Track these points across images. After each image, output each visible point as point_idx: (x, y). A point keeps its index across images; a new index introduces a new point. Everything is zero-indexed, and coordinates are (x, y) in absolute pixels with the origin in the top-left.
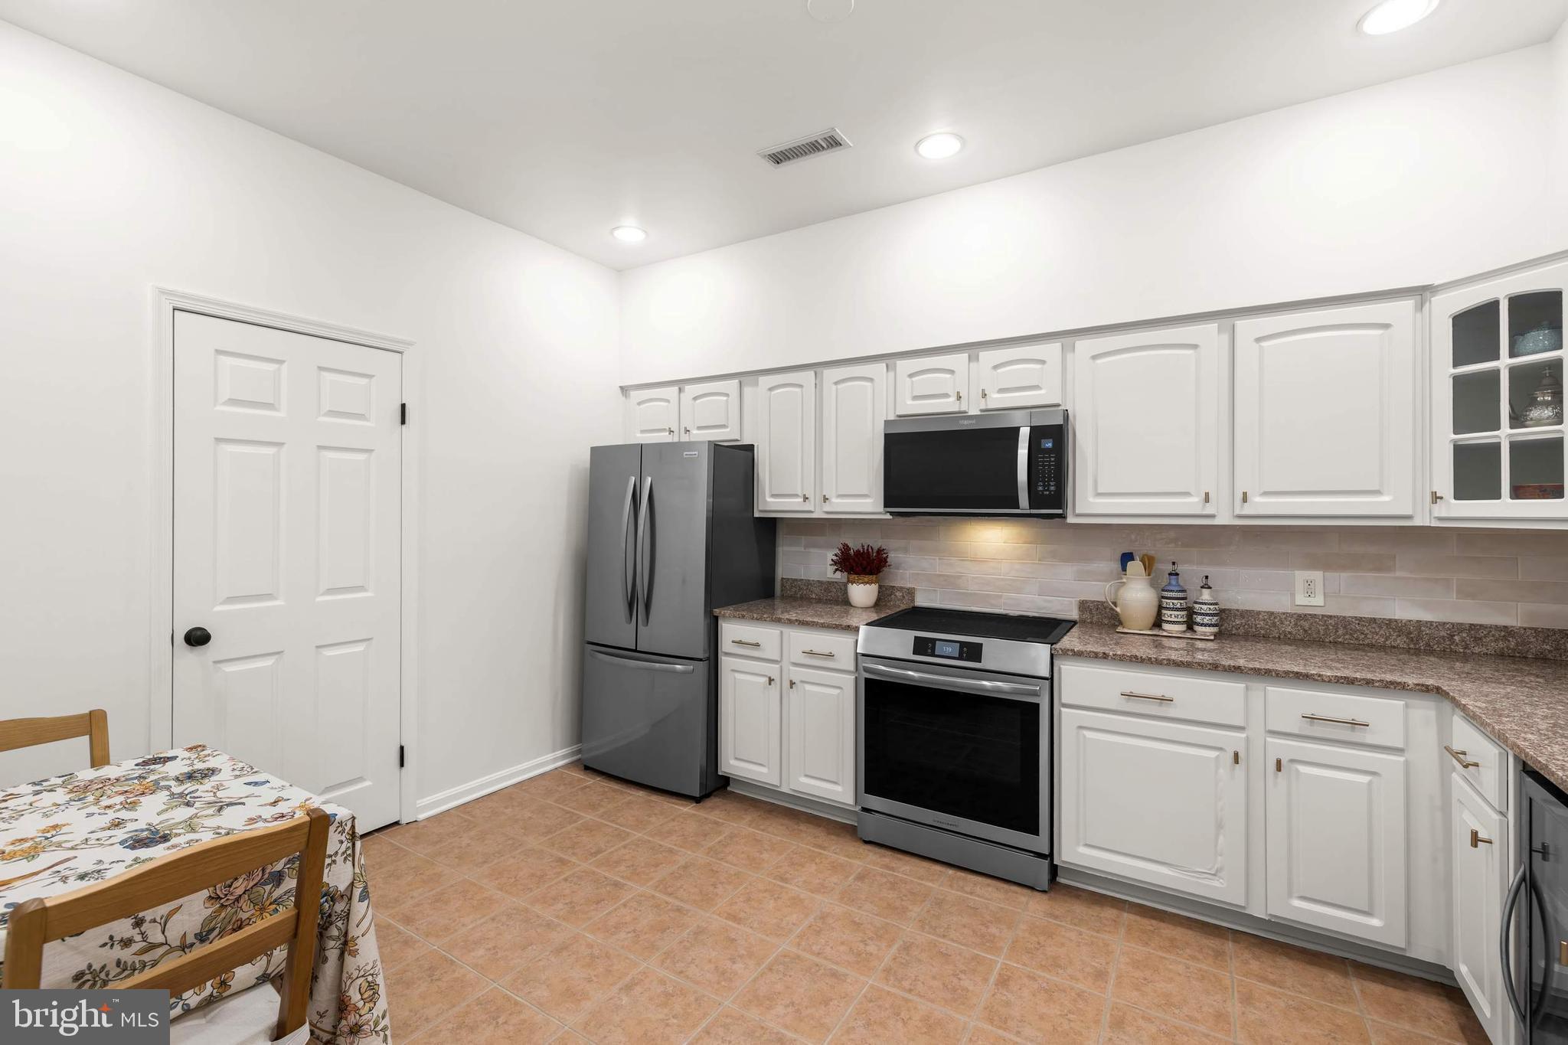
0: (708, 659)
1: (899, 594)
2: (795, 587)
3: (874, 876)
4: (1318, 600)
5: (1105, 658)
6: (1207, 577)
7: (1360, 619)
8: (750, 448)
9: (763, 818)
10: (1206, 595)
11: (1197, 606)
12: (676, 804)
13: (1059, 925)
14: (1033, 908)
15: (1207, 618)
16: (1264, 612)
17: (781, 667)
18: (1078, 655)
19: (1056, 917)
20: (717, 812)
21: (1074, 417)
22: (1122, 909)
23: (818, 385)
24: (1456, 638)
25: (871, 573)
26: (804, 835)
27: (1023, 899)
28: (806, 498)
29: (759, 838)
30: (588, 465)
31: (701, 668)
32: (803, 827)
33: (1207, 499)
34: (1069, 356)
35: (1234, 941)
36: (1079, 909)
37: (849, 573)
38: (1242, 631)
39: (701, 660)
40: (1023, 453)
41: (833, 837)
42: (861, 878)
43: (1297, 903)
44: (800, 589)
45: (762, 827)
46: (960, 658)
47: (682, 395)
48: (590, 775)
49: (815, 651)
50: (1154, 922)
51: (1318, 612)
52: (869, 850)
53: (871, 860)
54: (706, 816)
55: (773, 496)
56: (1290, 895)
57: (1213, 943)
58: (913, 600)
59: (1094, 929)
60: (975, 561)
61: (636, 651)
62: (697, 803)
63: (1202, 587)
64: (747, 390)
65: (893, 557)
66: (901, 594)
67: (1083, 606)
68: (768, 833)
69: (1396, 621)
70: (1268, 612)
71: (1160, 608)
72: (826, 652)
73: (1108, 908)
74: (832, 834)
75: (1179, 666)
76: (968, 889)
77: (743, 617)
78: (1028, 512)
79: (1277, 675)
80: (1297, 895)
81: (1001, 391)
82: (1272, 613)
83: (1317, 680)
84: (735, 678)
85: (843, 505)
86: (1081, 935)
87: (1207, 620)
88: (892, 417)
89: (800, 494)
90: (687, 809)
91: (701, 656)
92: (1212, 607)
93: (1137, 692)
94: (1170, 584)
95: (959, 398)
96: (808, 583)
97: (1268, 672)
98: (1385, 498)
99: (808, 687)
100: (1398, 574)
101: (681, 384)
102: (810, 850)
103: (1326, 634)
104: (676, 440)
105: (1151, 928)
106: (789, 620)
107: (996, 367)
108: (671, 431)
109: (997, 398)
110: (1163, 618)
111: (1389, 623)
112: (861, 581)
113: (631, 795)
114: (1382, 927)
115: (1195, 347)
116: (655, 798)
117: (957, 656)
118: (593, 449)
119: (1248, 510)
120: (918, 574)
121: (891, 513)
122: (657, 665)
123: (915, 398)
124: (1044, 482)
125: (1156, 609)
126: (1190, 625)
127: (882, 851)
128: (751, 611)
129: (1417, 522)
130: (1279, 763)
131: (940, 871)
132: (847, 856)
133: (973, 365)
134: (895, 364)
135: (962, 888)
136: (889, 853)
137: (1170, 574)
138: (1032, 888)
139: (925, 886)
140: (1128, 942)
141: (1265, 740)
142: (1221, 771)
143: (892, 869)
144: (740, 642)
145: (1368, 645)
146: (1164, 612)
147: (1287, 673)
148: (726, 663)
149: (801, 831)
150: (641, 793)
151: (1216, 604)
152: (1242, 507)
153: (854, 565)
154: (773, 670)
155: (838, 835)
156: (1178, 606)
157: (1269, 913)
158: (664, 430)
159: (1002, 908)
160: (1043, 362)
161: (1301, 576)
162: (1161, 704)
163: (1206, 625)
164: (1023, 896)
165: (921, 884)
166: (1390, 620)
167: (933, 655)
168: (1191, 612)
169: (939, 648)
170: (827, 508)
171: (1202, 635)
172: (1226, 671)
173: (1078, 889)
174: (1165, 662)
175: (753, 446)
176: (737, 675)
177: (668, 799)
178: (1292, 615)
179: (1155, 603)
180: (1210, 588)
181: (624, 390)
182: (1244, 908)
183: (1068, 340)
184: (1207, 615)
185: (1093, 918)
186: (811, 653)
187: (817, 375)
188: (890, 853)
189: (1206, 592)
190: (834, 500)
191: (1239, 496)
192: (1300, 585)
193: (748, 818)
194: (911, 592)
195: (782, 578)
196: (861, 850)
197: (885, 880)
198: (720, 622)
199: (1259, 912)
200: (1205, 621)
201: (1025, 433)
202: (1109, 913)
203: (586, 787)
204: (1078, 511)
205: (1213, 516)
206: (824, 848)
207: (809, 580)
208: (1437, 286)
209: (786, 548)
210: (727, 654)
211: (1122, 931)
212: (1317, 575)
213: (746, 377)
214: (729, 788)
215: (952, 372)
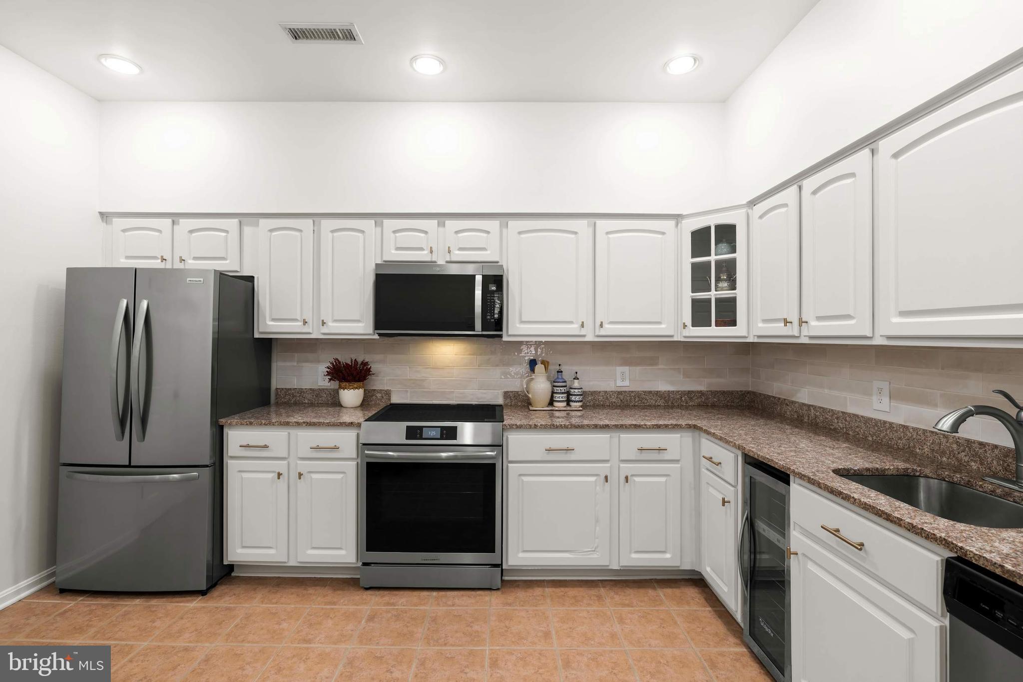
0: (214, 464)
1: (379, 395)
2: (289, 395)
3: (381, 614)
4: (627, 383)
5: (535, 428)
6: (576, 373)
7: (645, 392)
8: (251, 279)
9: (273, 592)
10: (576, 384)
11: (572, 390)
12: (181, 602)
13: (514, 610)
14: (493, 602)
15: (578, 397)
16: (603, 391)
17: (289, 462)
18: (519, 427)
19: (510, 605)
20: (227, 598)
21: (508, 270)
22: (544, 587)
23: (316, 232)
24: (683, 398)
25: (359, 381)
26: (314, 597)
27: (487, 598)
28: (305, 322)
29: (274, 611)
30: (63, 287)
31: (206, 474)
32: (311, 591)
33: (582, 326)
34: (504, 230)
35: (604, 587)
36: (521, 594)
37: (340, 381)
38: (592, 403)
39: (207, 466)
40: (478, 293)
41: (339, 592)
42: (371, 619)
43: (634, 556)
44: (294, 396)
45: (274, 601)
46: (442, 438)
47: (175, 227)
48: (69, 598)
49: (321, 445)
50: (562, 589)
51: (627, 389)
52: (371, 595)
53: (374, 602)
54: (215, 605)
55: (273, 320)
56: (630, 552)
57: (593, 592)
58: (390, 399)
59: (534, 606)
60: (436, 368)
61: (129, 466)
62: (203, 595)
63: (574, 379)
64: (247, 230)
65: (374, 367)
66: (380, 395)
67: (506, 395)
68: (282, 604)
69: (660, 391)
70: (604, 391)
71: (553, 393)
72: (332, 445)
73: (537, 588)
74: (338, 590)
75: (577, 428)
76: (450, 603)
77: (251, 424)
78: (480, 333)
79: (626, 427)
80: (633, 551)
81: (460, 249)
82: (606, 391)
83: (644, 428)
84: (242, 478)
85: (337, 328)
86: (528, 612)
87: (577, 398)
88: (379, 262)
89: (299, 319)
90: (194, 604)
91: (208, 463)
92: (580, 390)
93: (553, 447)
94: (558, 378)
95: (431, 252)
96: (301, 391)
97: (622, 426)
98: (663, 326)
99: (314, 476)
100: (660, 367)
101: (175, 217)
102: (322, 609)
103: (631, 401)
104: (169, 266)
105: (563, 594)
106: (297, 423)
107: (457, 232)
108: (163, 259)
109: (458, 254)
110: (554, 399)
111: (657, 393)
112: (351, 387)
113: (126, 605)
114: (670, 558)
115: (576, 233)
116: (154, 602)
117: (439, 437)
118: (70, 271)
119: (603, 332)
120: (393, 379)
121: (380, 335)
122: (158, 477)
123: (398, 249)
124: (491, 313)
125: (550, 394)
126: (568, 401)
127: (382, 592)
128: (258, 418)
129: (675, 339)
130: (627, 478)
131: (428, 596)
132: (356, 605)
133: (441, 229)
134: (382, 222)
135: (446, 603)
136: (386, 592)
137: (558, 372)
138: (490, 589)
139: (420, 610)
140: (554, 607)
141: (619, 466)
142: (598, 488)
143: (393, 604)
144: (248, 446)
145: (648, 406)
146: (555, 395)
147: (630, 425)
148: (232, 467)
149: (311, 594)
150: (138, 602)
151: (581, 388)
152: (599, 330)
153: (346, 375)
154: (281, 466)
155: (342, 589)
156: (563, 391)
157: (620, 565)
158: (155, 258)
159: (476, 609)
160: (488, 232)
161: (620, 369)
162: (566, 453)
163: (577, 402)
164: (486, 596)
165: (417, 609)
166: (657, 391)
167: (421, 438)
168: (569, 394)
169: (426, 433)
170: (325, 330)
171: (576, 408)
172: (601, 428)
173: (516, 581)
174: (570, 426)
175: (253, 277)
176: (245, 475)
177: (170, 599)
178: (615, 392)
179: (550, 390)
180: (578, 379)
181: (105, 216)
182: (608, 566)
183: (504, 220)
184: (578, 395)
185: (531, 598)
186: (318, 448)
187: (315, 222)
188: (388, 592)
189: (576, 381)
190: (331, 324)
191: (598, 324)
192: (618, 375)
193: (259, 596)
194: (388, 393)
195: (277, 389)
196: (364, 597)
197: (390, 615)
198: (226, 430)
199: (615, 567)
200: (577, 399)
201: (479, 279)
202: (538, 591)
203: (65, 612)
204: (510, 333)
205: (584, 336)
206: (334, 603)
207: (302, 389)
208: (684, 215)
209: (280, 364)
210: (232, 458)
211: (548, 601)
212: (626, 369)
213: (245, 218)
214: (233, 574)
215: (426, 232)
